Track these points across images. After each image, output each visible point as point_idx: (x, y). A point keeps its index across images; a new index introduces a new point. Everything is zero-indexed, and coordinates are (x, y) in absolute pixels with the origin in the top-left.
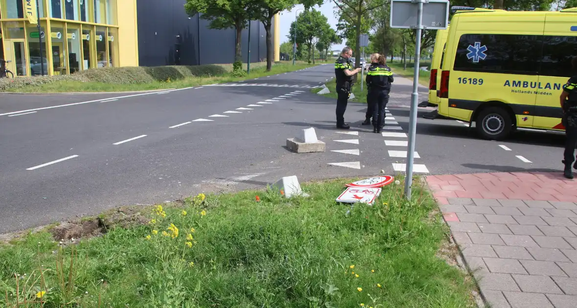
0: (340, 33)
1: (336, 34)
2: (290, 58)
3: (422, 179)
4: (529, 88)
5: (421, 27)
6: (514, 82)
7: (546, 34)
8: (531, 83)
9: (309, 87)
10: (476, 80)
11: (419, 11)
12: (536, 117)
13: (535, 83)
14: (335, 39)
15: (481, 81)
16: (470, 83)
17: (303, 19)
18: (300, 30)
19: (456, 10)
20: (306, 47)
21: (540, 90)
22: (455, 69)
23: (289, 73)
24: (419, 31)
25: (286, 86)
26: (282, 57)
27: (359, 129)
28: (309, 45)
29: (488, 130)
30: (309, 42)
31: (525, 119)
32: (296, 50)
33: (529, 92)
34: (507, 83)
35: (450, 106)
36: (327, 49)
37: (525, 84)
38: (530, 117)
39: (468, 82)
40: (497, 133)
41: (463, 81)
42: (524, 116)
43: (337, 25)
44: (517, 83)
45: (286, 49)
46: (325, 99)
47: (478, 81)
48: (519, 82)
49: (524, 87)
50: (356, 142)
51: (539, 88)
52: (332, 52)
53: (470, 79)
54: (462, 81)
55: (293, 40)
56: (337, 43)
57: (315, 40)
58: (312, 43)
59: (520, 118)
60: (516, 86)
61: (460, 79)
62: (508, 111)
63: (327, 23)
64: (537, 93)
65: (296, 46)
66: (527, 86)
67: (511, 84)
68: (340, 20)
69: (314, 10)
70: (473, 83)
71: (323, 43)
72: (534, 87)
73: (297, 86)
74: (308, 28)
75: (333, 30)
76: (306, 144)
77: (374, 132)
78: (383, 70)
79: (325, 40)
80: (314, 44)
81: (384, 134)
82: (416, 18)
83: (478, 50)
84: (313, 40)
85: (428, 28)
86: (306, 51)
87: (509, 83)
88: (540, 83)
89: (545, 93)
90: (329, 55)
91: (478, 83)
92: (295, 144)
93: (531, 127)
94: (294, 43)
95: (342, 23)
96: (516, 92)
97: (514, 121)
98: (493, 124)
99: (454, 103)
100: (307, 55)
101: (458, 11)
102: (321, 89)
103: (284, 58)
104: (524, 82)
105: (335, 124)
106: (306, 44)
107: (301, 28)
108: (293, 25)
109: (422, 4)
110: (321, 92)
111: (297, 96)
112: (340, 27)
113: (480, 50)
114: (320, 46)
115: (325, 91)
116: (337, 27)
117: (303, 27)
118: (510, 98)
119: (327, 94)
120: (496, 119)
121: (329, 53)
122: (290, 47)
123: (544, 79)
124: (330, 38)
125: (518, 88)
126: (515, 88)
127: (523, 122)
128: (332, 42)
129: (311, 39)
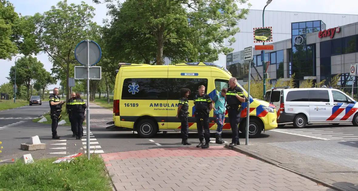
0: (55, 75)
1: (51, 76)
2: (10, 97)
3: (100, 156)
4: (163, 107)
5: (89, 79)
6: (155, 104)
7: (169, 77)
8: (164, 104)
9: (31, 118)
10: (135, 104)
11: (87, 72)
12: (168, 123)
13: (166, 104)
14: (50, 81)
15: (137, 104)
16: (131, 106)
17: (21, 64)
18: (19, 73)
19: (121, 65)
20: (25, 87)
21: (169, 108)
22: (122, 99)
23: (11, 110)
24: (88, 81)
25: (12, 118)
26: (2, 97)
27: (68, 138)
28: (28, 86)
29: (144, 132)
30: (28, 83)
31: (163, 124)
32: (16, 91)
33: (163, 109)
34: (151, 105)
35: (121, 120)
36: (44, 89)
37: (161, 105)
38: (165, 123)
39: (130, 105)
40: (149, 134)
41: (127, 105)
42: (162, 123)
43: (51, 69)
44: (156, 104)
45: (6, 89)
46: (43, 125)
47: (135, 105)
48: (158, 104)
49: (160, 106)
50: (65, 144)
51: (168, 106)
52: (49, 91)
53: (131, 104)
54: (132, 105)
55: (13, 82)
56: (52, 83)
57: (33, 82)
58: (31, 84)
59: (160, 124)
60: (156, 106)
61: (125, 104)
62: (153, 121)
63: (44, 68)
64: (167, 110)
65: (16, 87)
66: (162, 106)
67: (153, 105)
68: (54, 65)
69: (30, 58)
70: (133, 106)
71: (40, 84)
72: (166, 106)
73: (21, 118)
74: (26, 72)
75: (48, 73)
76: (34, 145)
77: (77, 139)
78: (78, 101)
79: (41, 81)
80: (32, 85)
81: (82, 140)
82: (86, 75)
83: (134, 87)
84: (31, 82)
85: (92, 79)
86: (24, 91)
87: (152, 105)
88: (168, 104)
89: (171, 110)
90: (46, 94)
91: (136, 106)
92: (27, 145)
93: (167, 129)
94: (14, 84)
95: (55, 67)
96: (156, 109)
97: (157, 125)
98: (146, 129)
99: (124, 118)
100: (26, 95)
101: (122, 66)
102: (41, 119)
103: (4, 97)
104: (160, 104)
105: (52, 137)
106: (25, 85)
107: (19, 71)
108: (13, 69)
109: (89, 69)
110: (40, 121)
111: (22, 125)
112: (54, 70)
113: (136, 87)
114: (37, 87)
115: (44, 120)
116: (51, 71)
117: (22, 71)
118: (154, 113)
119: (45, 122)
120: (147, 126)
121: (46, 93)
122: (11, 88)
123: (170, 102)
124: (46, 80)
125: (157, 108)
126: (156, 108)
127: (163, 126)
128: (47, 83)
129: (29, 81)
